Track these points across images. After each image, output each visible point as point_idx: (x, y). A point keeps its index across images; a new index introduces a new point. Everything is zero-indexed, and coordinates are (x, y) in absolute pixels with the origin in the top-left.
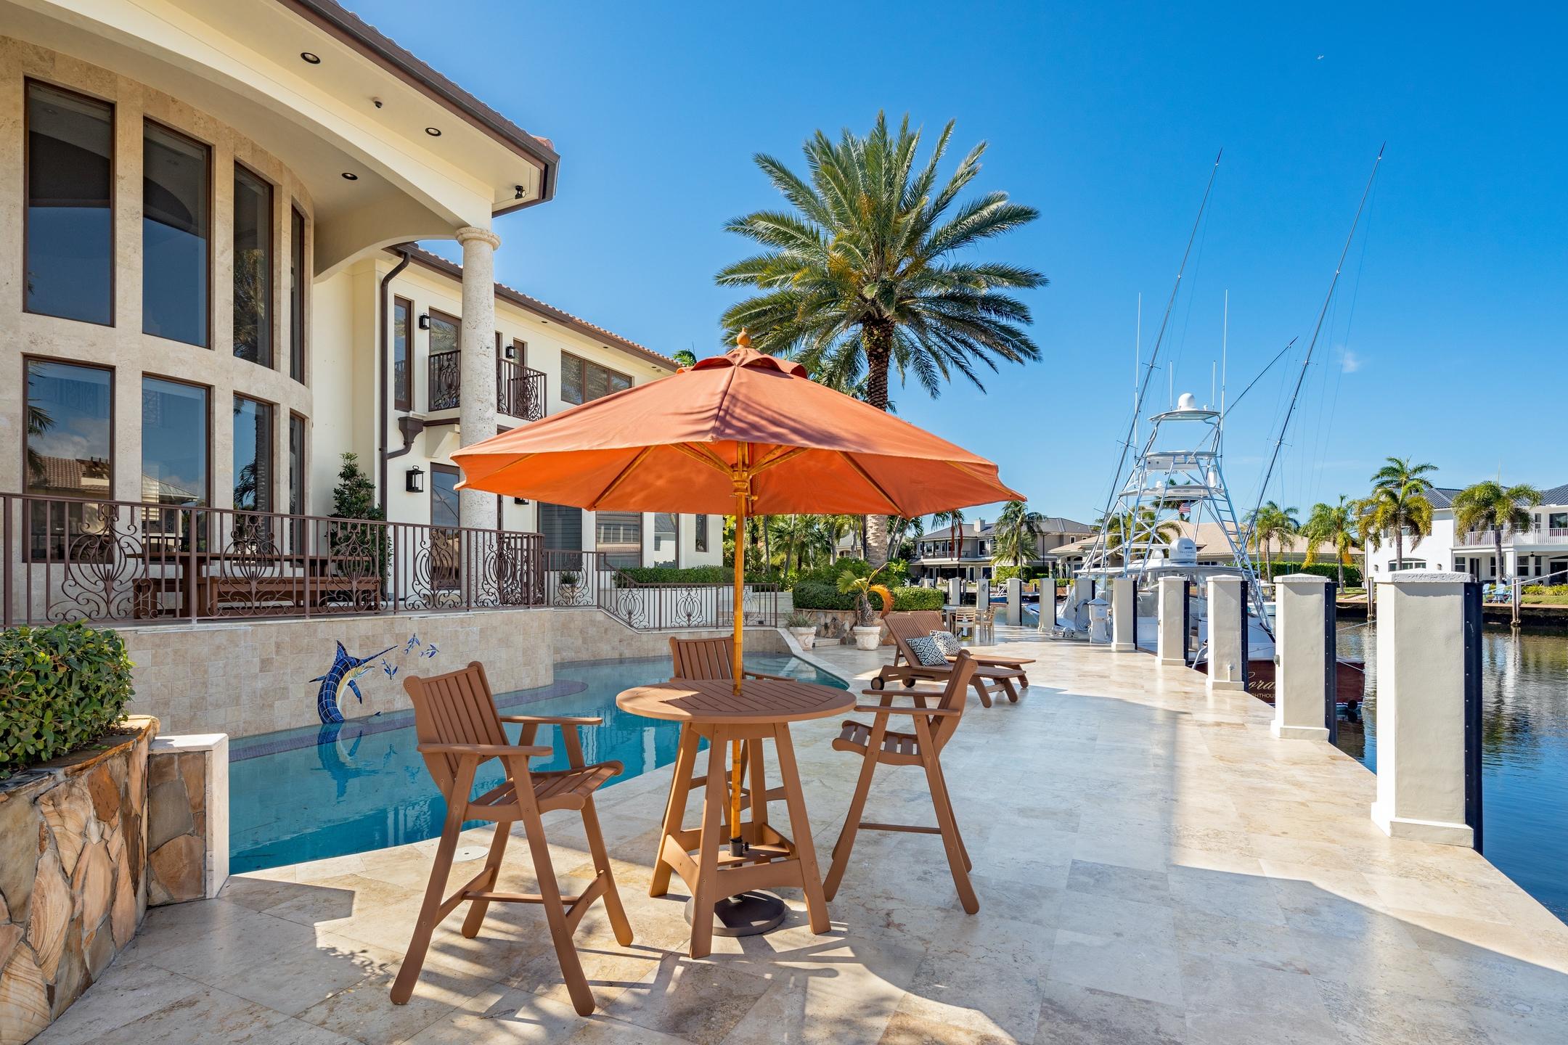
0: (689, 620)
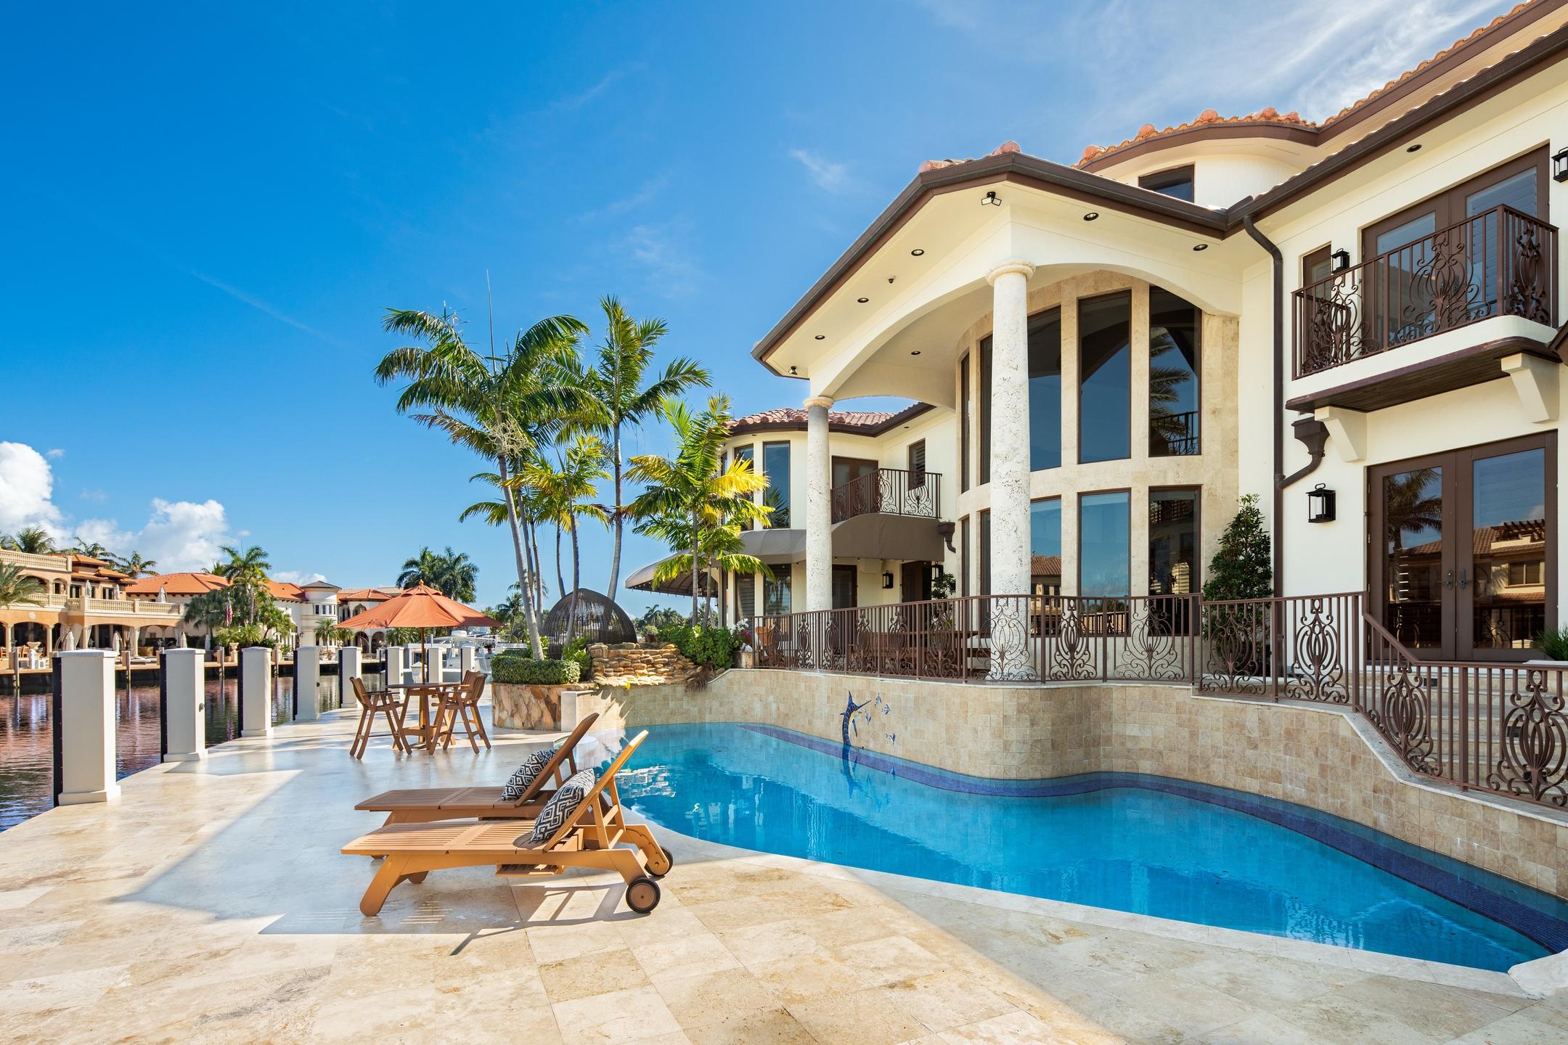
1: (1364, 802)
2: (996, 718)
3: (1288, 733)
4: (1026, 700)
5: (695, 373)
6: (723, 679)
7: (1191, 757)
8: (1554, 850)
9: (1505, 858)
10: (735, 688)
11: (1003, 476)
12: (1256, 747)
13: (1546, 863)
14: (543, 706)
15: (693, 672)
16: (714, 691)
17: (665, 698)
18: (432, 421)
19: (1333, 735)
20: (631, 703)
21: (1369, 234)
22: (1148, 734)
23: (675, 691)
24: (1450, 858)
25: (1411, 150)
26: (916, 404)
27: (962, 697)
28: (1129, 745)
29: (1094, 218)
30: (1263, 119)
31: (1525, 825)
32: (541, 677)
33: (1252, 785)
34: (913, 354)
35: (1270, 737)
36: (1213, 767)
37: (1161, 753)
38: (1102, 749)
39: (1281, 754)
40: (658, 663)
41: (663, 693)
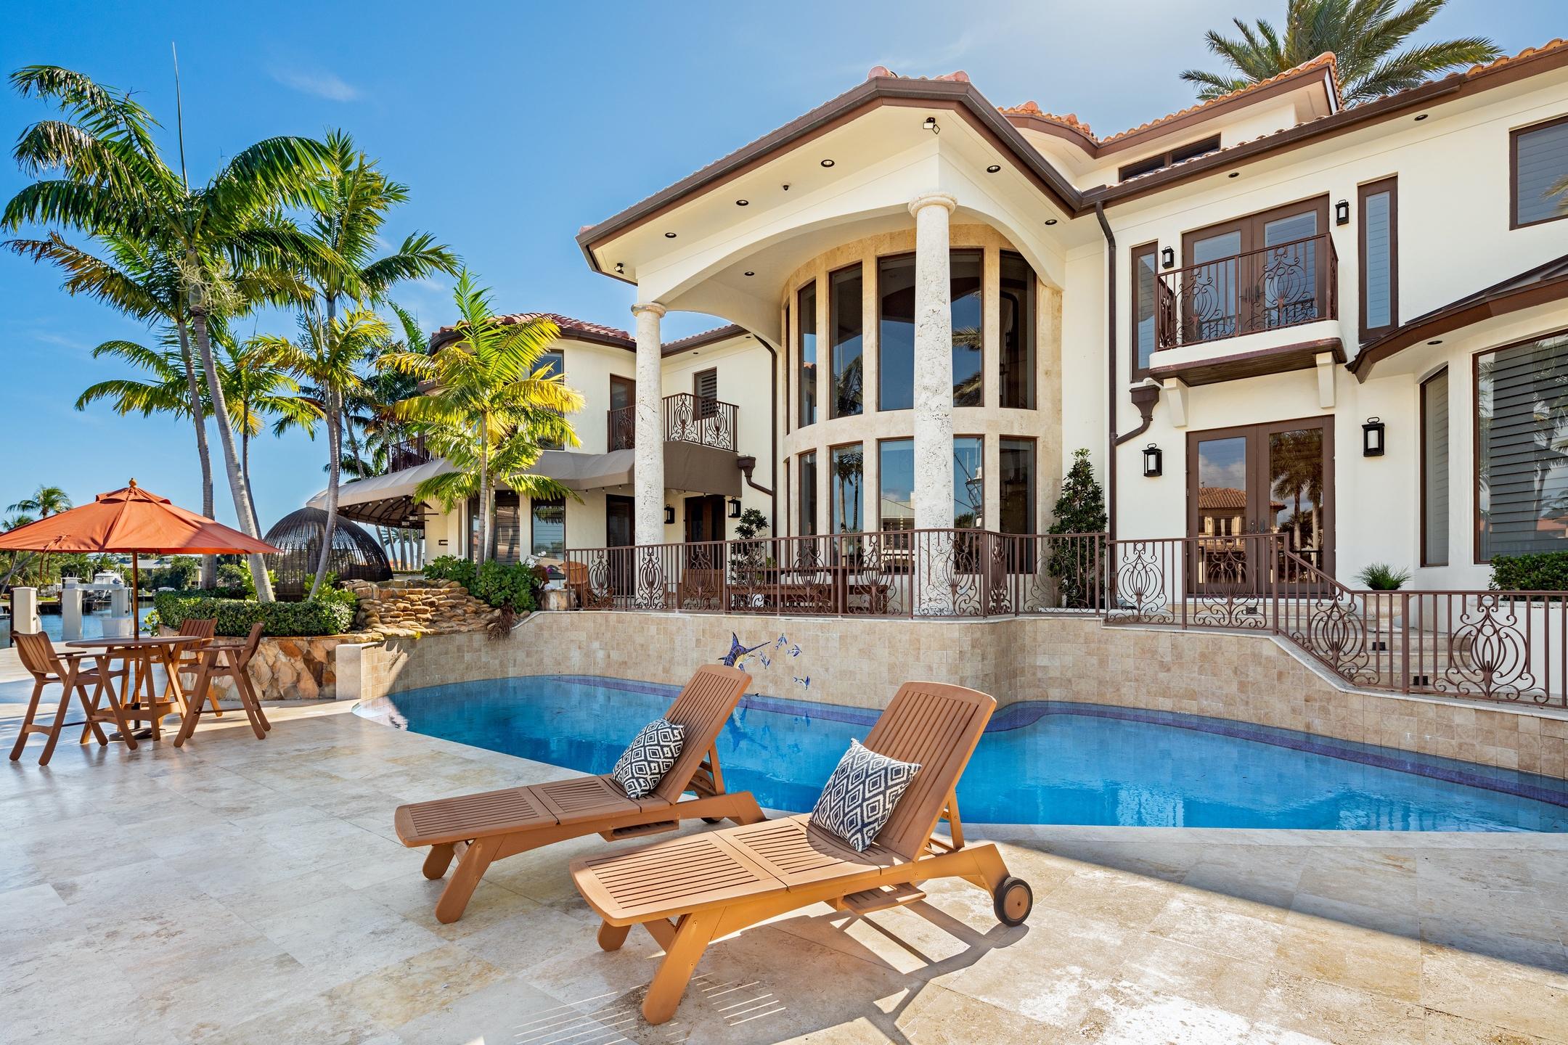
0: (1489, 681)
1: (1294, 710)
2: (952, 654)
3: (1203, 655)
4: (978, 635)
5: (441, 256)
6: (531, 624)
7: (1100, 683)
8: (1516, 735)
9: (1460, 746)
10: (546, 634)
11: (933, 408)
12: (1169, 670)
13: (1507, 745)
14: (300, 665)
15: (489, 617)
16: (519, 638)
17: (459, 649)
18: (43, 249)
19: (1254, 655)
20: (419, 657)
21: (1189, 238)
22: (1057, 663)
23: (471, 640)
24: (1399, 750)
25: (1232, 176)
26: (729, 325)
27: (912, 633)
28: (1039, 675)
29: (996, 171)
30: (1068, 123)
31: (1484, 718)
32: (295, 627)
33: (1166, 704)
34: (747, 274)
35: (1184, 661)
36: (1124, 690)
37: (1070, 681)
38: (1020, 680)
39: (1196, 675)
40: (442, 605)
41: (457, 643)
